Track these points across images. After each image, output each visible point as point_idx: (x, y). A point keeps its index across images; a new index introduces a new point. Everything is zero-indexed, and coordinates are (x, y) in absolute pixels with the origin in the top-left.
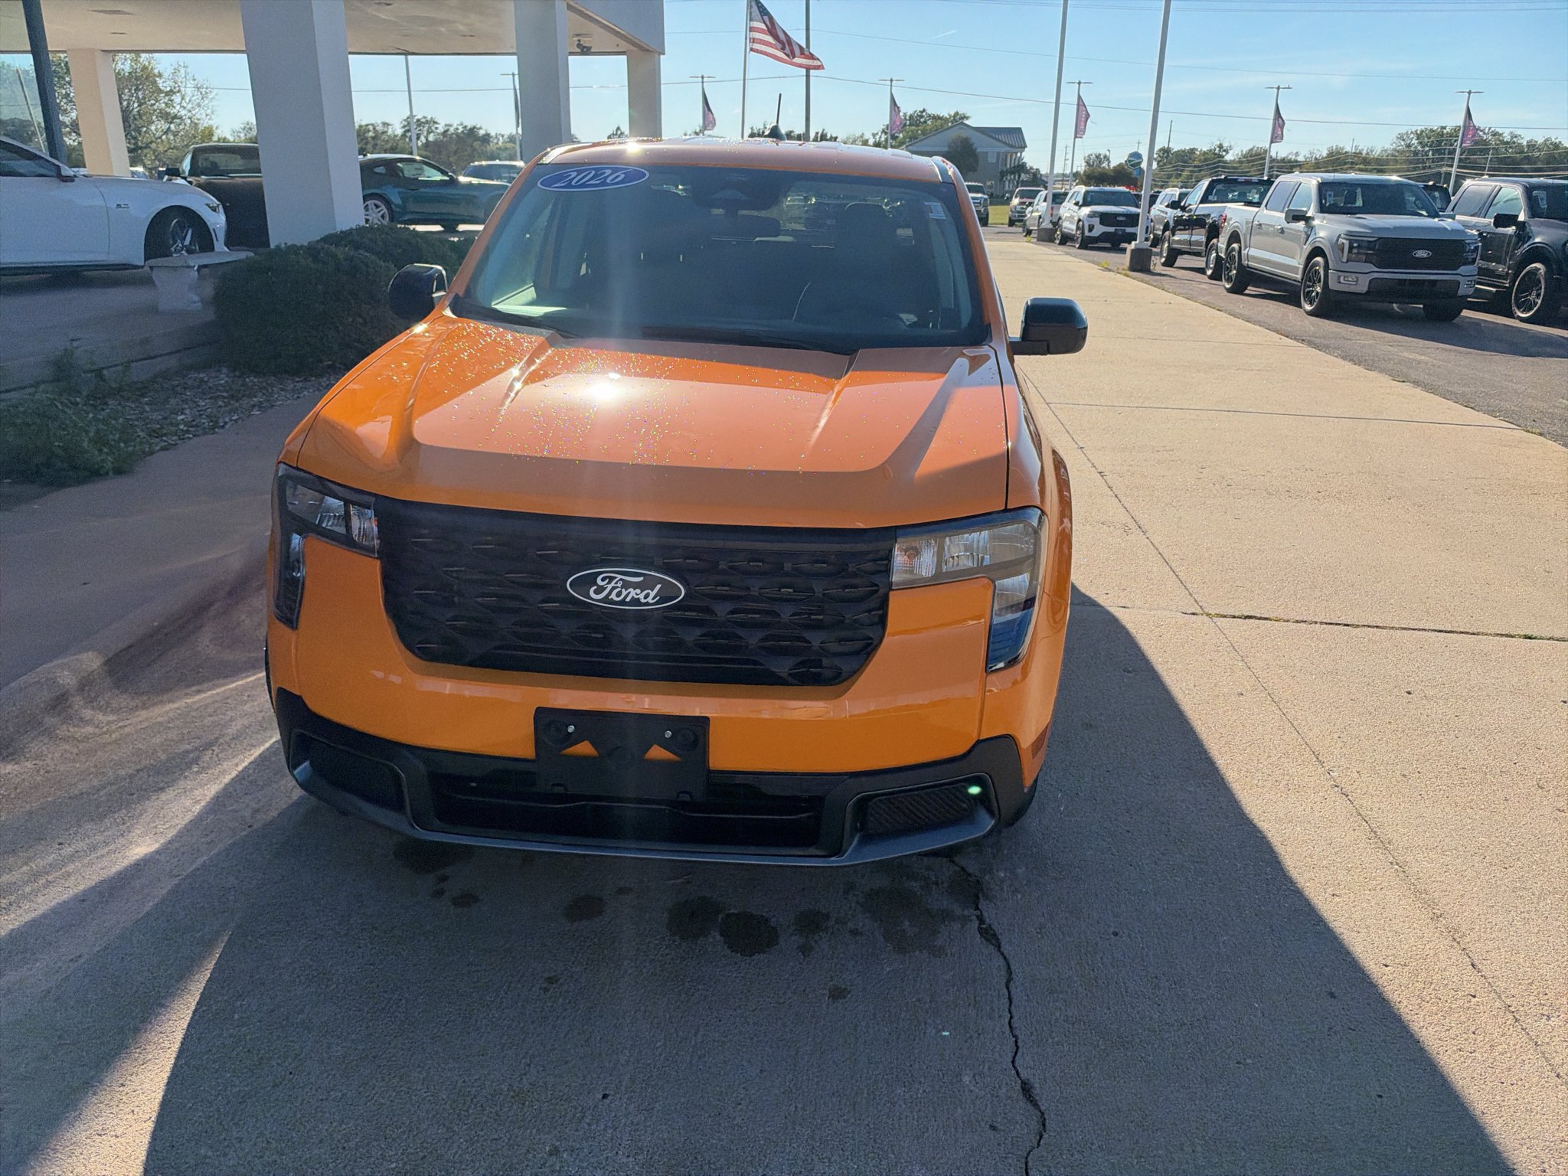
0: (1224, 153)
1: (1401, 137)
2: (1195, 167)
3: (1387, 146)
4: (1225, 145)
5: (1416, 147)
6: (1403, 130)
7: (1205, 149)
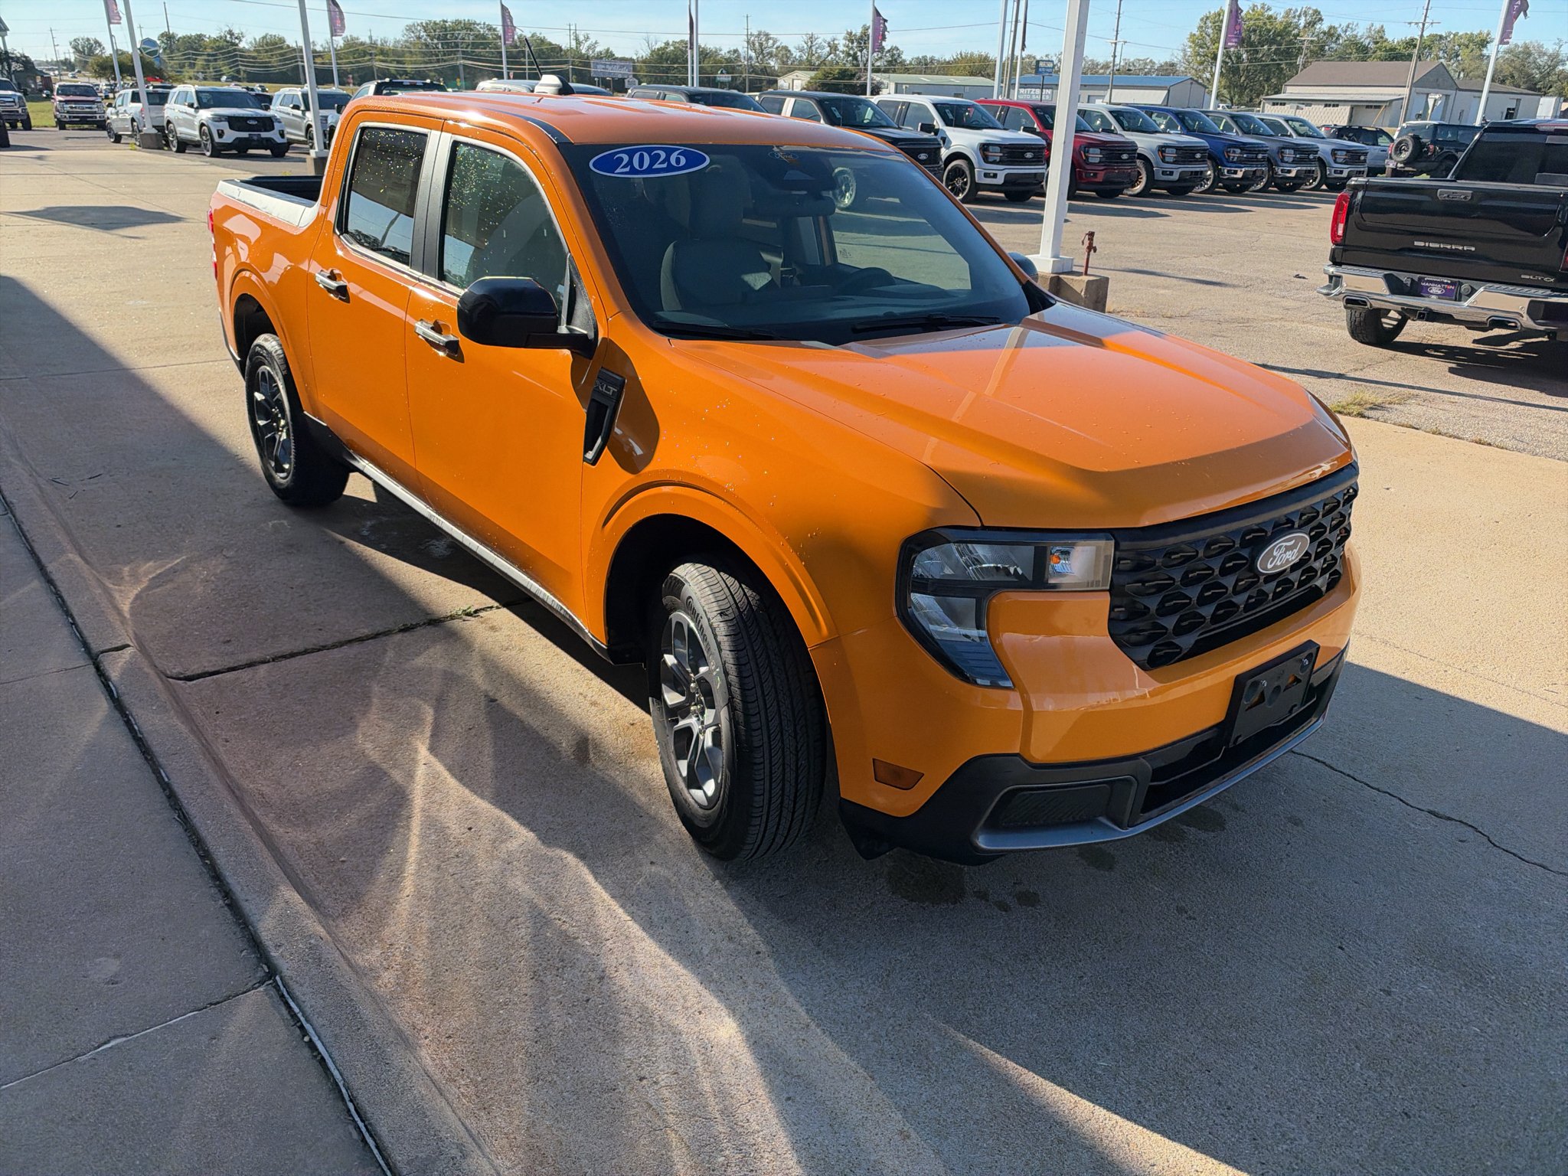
0: (237, 41)
1: (409, 29)
2: (209, 55)
3: (399, 37)
4: (236, 32)
5: (425, 40)
6: (410, 22)
7: (214, 35)
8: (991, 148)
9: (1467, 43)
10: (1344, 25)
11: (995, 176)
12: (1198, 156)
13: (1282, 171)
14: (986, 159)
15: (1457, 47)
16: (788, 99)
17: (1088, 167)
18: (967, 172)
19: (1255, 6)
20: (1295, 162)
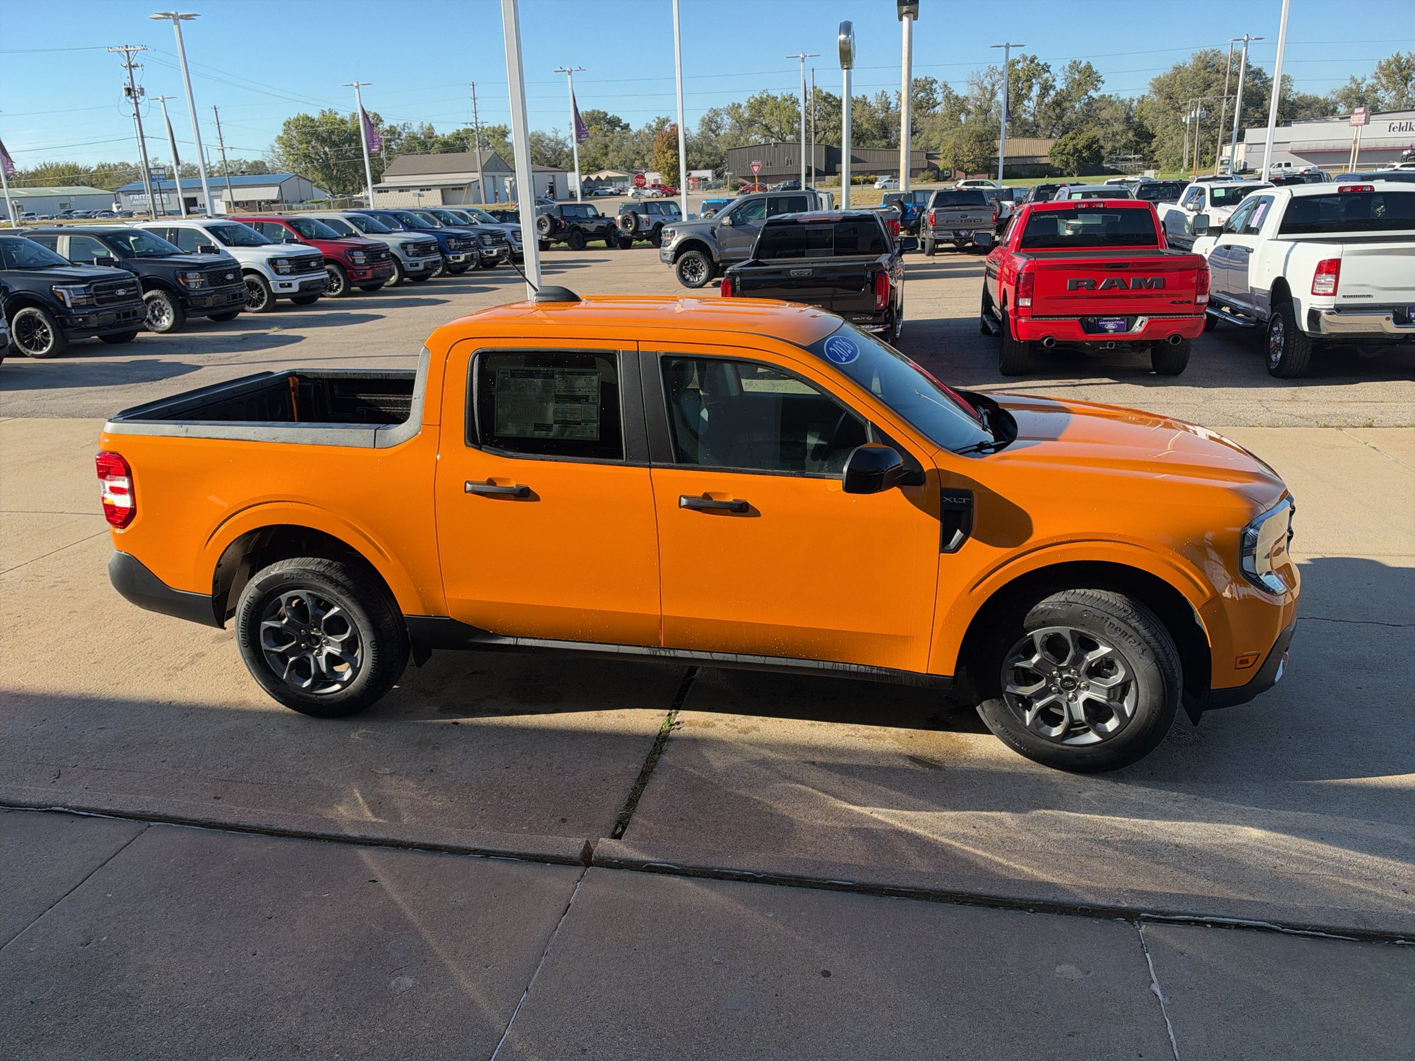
8: (278, 261)
9: (492, 134)
10: (401, 124)
11: (290, 285)
12: (433, 248)
13: (487, 252)
14: (277, 271)
15: (486, 138)
16: (60, 237)
17: (357, 268)
18: (262, 285)
19: (323, 112)
20: (494, 244)
